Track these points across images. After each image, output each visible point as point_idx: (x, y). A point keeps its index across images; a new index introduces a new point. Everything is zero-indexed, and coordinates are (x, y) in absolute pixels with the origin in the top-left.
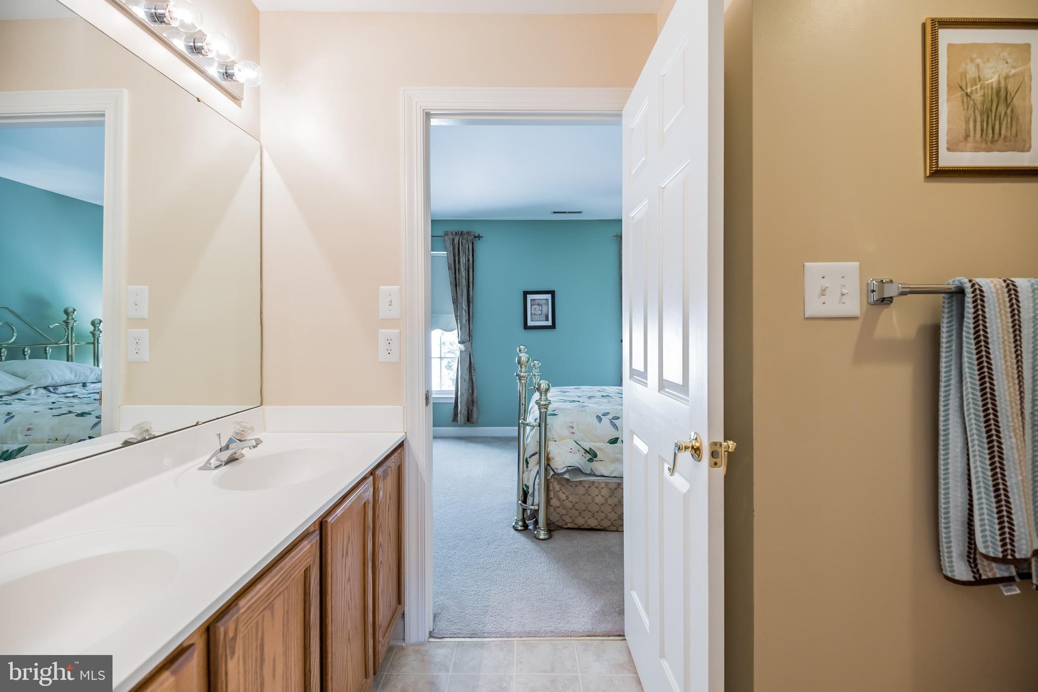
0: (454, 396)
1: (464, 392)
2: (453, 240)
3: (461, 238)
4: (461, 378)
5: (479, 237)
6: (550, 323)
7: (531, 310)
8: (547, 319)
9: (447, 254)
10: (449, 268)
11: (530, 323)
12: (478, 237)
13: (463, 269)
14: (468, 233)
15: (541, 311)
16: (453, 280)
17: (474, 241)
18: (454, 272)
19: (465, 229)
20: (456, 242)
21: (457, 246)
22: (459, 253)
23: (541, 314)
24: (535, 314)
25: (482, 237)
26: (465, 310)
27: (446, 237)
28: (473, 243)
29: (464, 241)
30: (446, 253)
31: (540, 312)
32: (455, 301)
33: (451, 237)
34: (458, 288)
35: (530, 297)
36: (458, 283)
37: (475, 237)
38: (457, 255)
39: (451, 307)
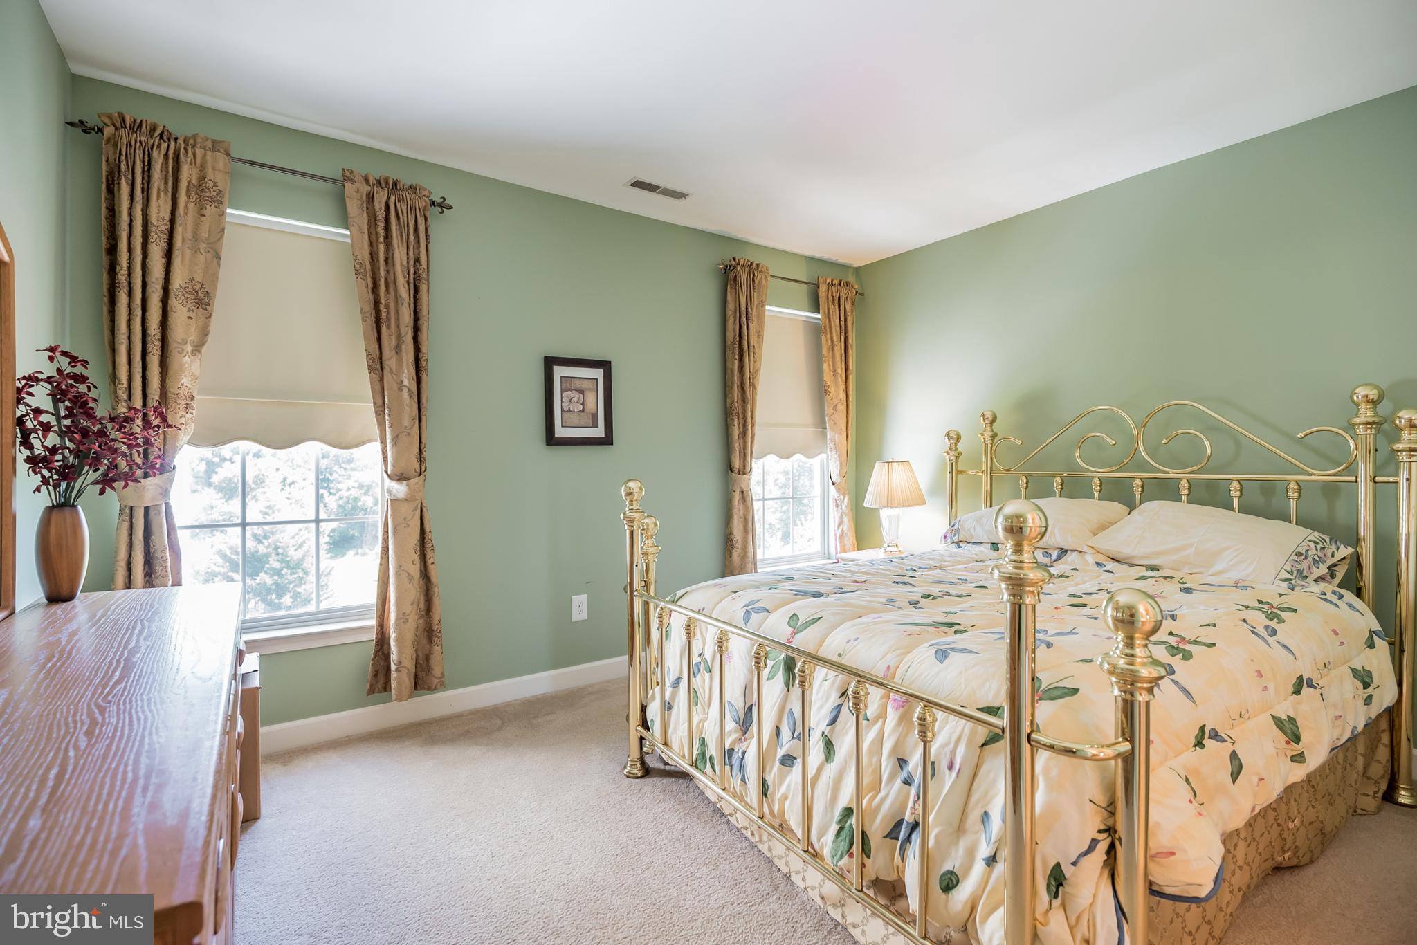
0: (373, 622)
1: (408, 608)
2: (371, 198)
3: (393, 198)
4: (397, 574)
5: (443, 206)
6: (599, 432)
7: (562, 402)
8: (595, 425)
9: (351, 236)
10: (357, 273)
11: (560, 432)
12: (440, 205)
13: (401, 281)
14: (414, 189)
15: (583, 404)
16: (369, 308)
17: (428, 214)
18: (370, 285)
19: (406, 179)
20: (379, 204)
21: (381, 215)
22: (388, 237)
23: (583, 411)
24: (569, 411)
25: (450, 207)
26: (409, 390)
27: (348, 185)
28: (426, 220)
29: (403, 208)
30: (348, 232)
31: (581, 408)
32: (377, 365)
33: (365, 189)
34: (384, 329)
35: (559, 372)
36: (384, 315)
37: (433, 203)
38: (381, 239)
39: (364, 381)
